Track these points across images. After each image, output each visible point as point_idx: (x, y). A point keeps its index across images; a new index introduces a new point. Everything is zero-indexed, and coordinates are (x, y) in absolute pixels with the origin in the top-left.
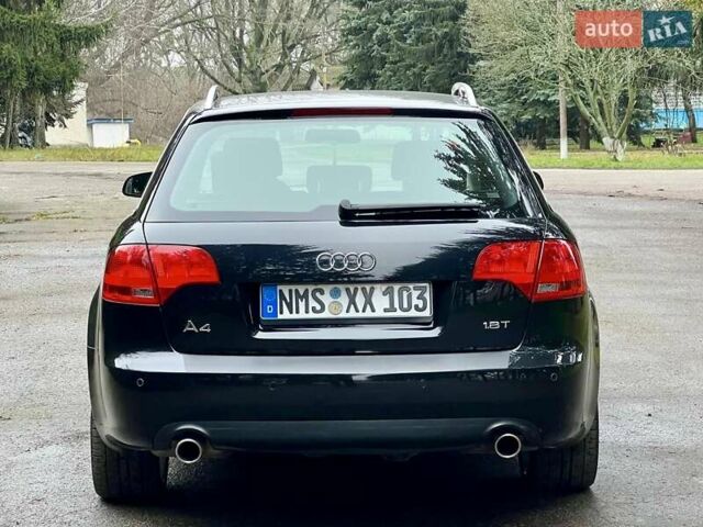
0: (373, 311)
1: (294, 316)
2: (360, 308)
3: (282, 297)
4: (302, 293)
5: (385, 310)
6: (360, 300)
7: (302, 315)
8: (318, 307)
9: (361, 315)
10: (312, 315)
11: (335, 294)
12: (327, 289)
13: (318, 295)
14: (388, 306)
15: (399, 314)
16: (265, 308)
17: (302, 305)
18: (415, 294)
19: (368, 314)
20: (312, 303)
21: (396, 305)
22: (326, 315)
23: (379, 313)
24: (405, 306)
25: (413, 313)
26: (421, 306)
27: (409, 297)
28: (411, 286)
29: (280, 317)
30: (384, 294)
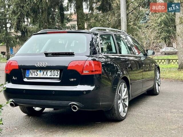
0: (47, 76)
1: (32, 76)
2: (45, 75)
3: (30, 72)
4: (34, 71)
5: (50, 76)
6: (45, 73)
7: (33, 76)
8: (37, 75)
9: (45, 77)
10: (35, 76)
11: (40, 72)
12: (39, 71)
13: (37, 72)
14: (50, 75)
15: (52, 77)
16: (27, 74)
17: (34, 74)
18: (56, 72)
19: (46, 76)
20: (36, 74)
21: (52, 75)
22: (38, 76)
23: (49, 76)
24: (54, 75)
25: (55, 77)
26: (57, 75)
27: (55, 73)
28: (56, 71)
29: (29, 76)
30: (50, 72)
